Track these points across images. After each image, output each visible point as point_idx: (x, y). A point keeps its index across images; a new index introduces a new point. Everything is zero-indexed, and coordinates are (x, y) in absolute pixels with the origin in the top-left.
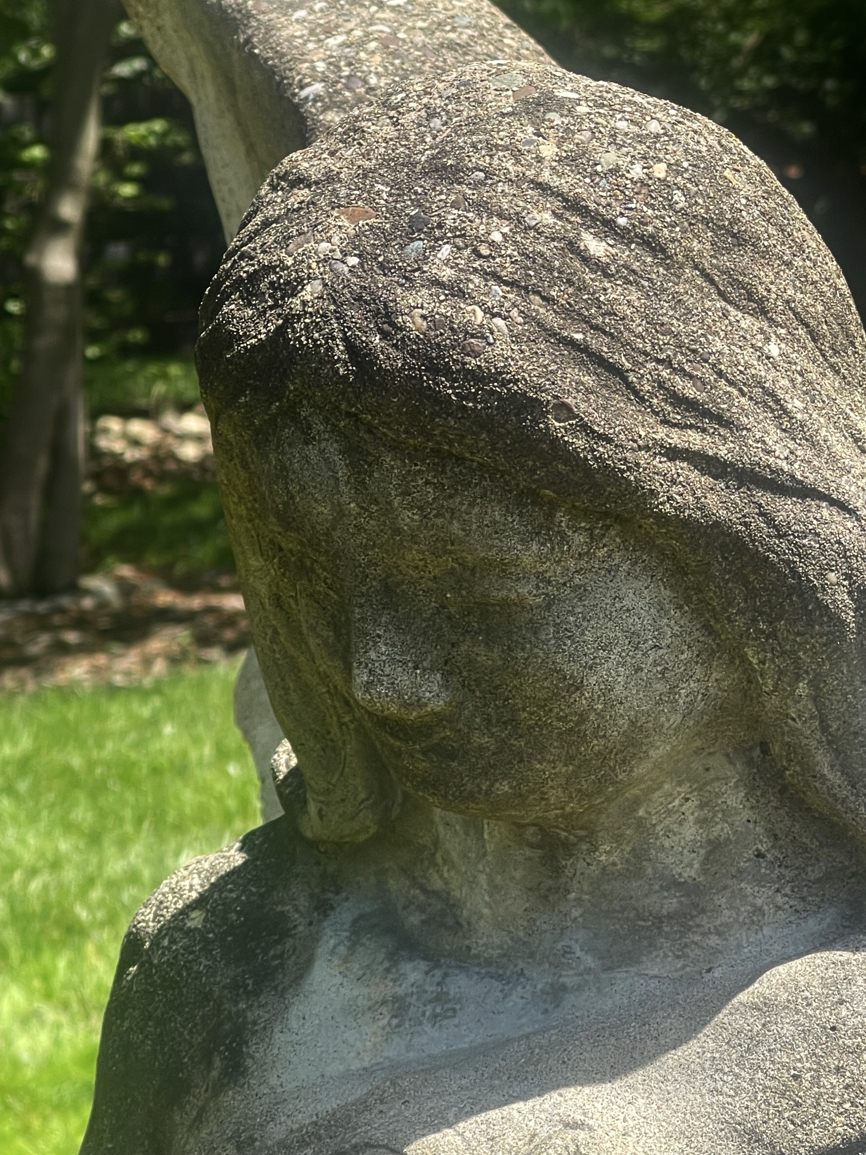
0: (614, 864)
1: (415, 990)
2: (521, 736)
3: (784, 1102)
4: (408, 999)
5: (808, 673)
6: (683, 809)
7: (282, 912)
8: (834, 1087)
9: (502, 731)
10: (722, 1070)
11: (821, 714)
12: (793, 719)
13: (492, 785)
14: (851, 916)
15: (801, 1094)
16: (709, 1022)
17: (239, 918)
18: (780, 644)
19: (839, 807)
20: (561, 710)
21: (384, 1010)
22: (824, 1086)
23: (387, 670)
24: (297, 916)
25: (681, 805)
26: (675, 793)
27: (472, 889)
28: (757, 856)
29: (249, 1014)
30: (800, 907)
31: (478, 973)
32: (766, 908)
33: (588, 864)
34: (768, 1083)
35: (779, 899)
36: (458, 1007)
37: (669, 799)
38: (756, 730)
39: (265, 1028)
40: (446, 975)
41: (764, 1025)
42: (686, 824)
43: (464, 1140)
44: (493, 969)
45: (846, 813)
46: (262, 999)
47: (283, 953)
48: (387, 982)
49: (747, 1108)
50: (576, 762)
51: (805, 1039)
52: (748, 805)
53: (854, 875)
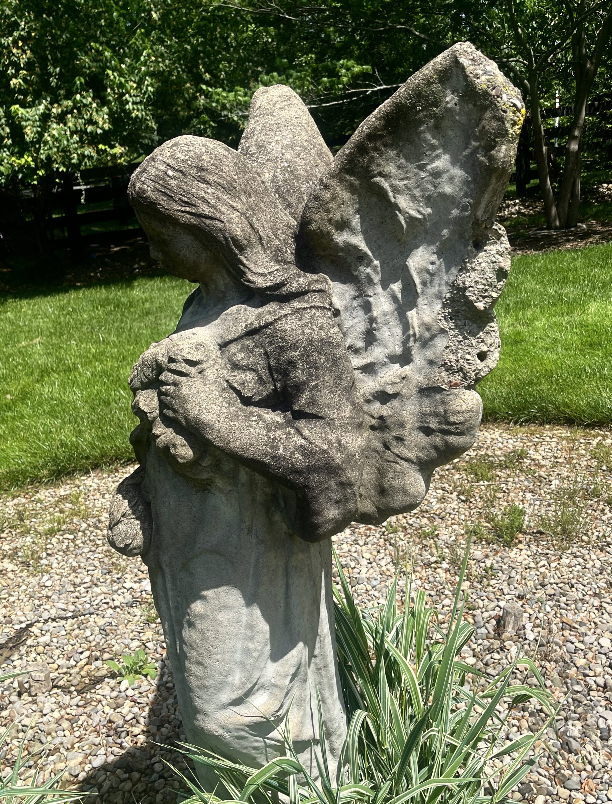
4: (194, 311)
10: (220, 325)
14: (248, 298)
15: (229, 330)
22: (233, 329)
25: (219, 277)
26: (217, 275)
28: (232, 287)
30: (240, 297)
34: (225, 328)
35: (236, 295)
36: (198, 313)
42: (221, 280)
44: (204, 307)
51: (232, 320)
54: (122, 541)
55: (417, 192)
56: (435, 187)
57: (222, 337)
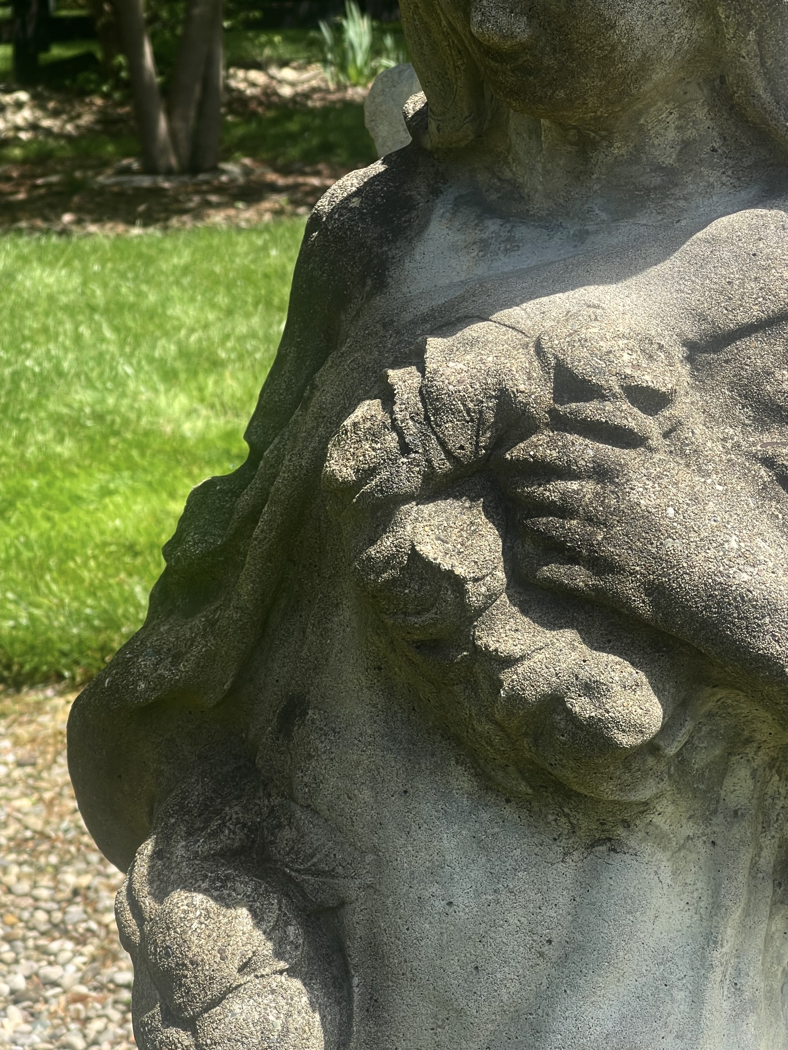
0: (623, 155)
1: (494, 235)
2: (574, 60)
3: (722, 297)
4: (490, 241)
5: (755, 25)
6: (668, 120)
7: (411, 195)
8: (753, 289)
9: (562, 56)
10: (684, 278)
11: (761, 54)
12: (744, 57)
13: (554, 92)
14: (768, 190)
15: (733, 292)
16: (678, 249)
17: (382, 200)
18: (740, 5)
19: (768, 116)
20: (601, 42)
21: (475, 247)
22: (747, 288)
23: (493, 13)
24: (419, 197)
25: (667, 117)
26: (664, 108)
27: (532, 174)
28: (712, 151)
29: (390, 253)
30: (737, 184)
31: (533, 225)
32: (715, 184)
33: (606, 155)
34: (712, 286)
35: (724, 178)
36: (521, 244)
37: (660, 113)
38: (718, 67)
39: (399, 260)
40: (513, 227)
41: (711, 252)
42: (669, 129)
43: (526, 313)
44: (542, 223)
45: (771, 120)
46: (398, 244)
47: (411, 218)
48: (477, 231)
49: (699, 300)
50: (607, 79)
51: (736, 261)
52: (709, 117)
53: (771, 165)
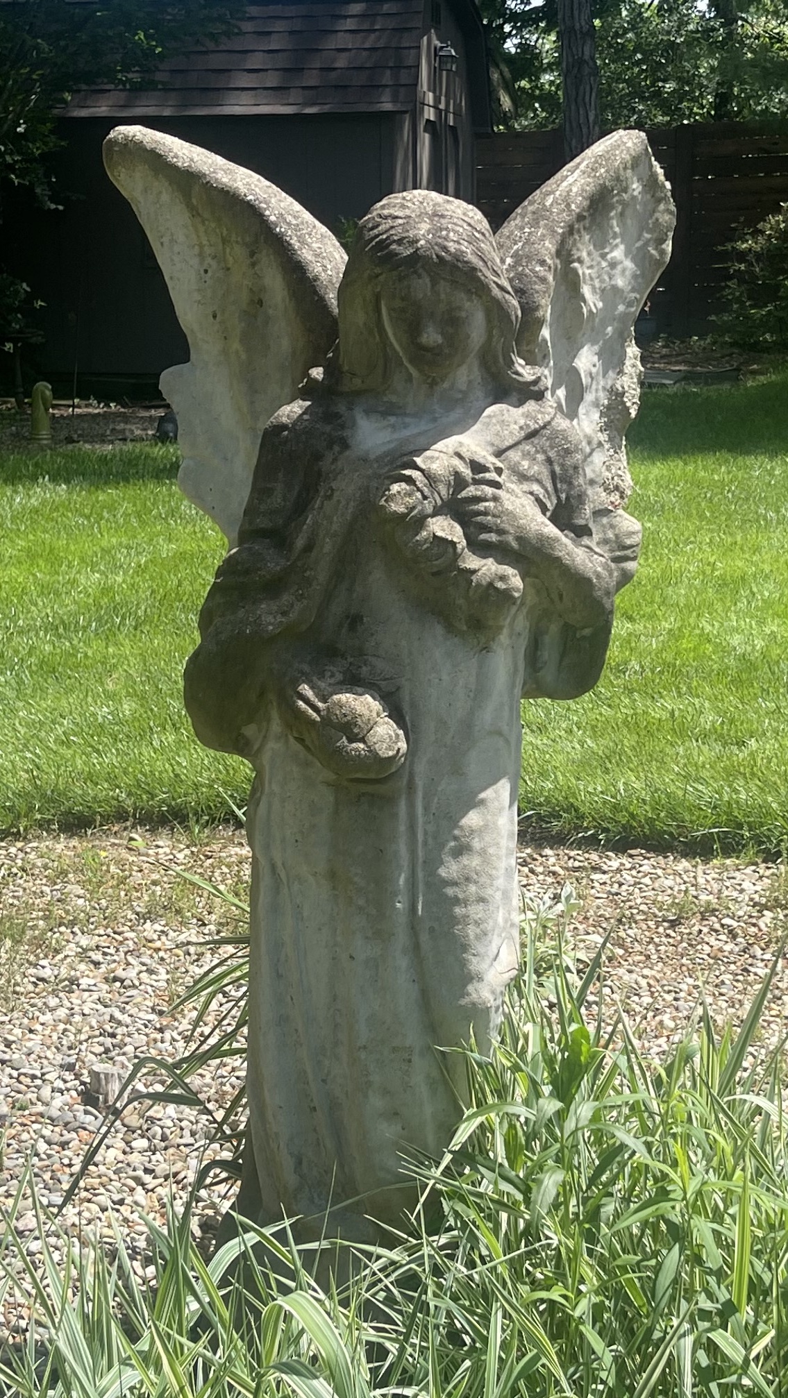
4: (395, 424)
6: (464, 373)
24: (343, 412)
26: (464, 368)
27: (406, 397)
28: (479, 384)
32: (480, 396)
37: (462, 370)
42: (464, 376)
48: (385, 422)
52: (478, 371)
54: (389, 748)
55: (597, 285)
56: (610, 278)
57: (493, 445)
